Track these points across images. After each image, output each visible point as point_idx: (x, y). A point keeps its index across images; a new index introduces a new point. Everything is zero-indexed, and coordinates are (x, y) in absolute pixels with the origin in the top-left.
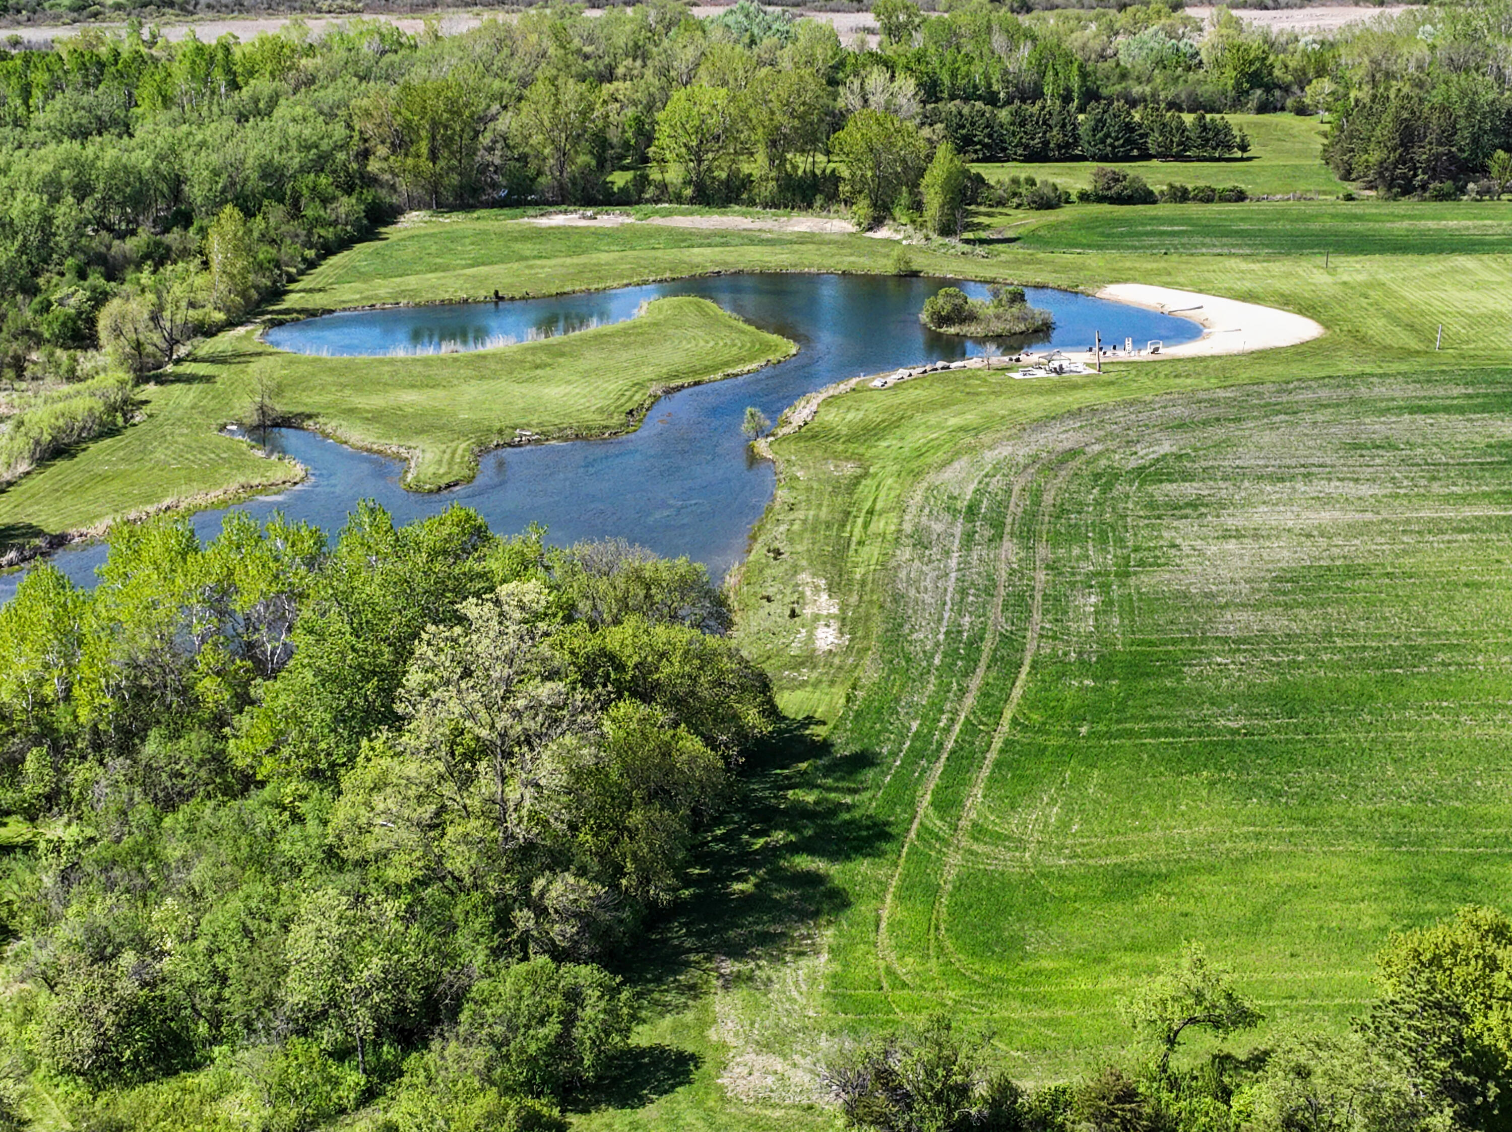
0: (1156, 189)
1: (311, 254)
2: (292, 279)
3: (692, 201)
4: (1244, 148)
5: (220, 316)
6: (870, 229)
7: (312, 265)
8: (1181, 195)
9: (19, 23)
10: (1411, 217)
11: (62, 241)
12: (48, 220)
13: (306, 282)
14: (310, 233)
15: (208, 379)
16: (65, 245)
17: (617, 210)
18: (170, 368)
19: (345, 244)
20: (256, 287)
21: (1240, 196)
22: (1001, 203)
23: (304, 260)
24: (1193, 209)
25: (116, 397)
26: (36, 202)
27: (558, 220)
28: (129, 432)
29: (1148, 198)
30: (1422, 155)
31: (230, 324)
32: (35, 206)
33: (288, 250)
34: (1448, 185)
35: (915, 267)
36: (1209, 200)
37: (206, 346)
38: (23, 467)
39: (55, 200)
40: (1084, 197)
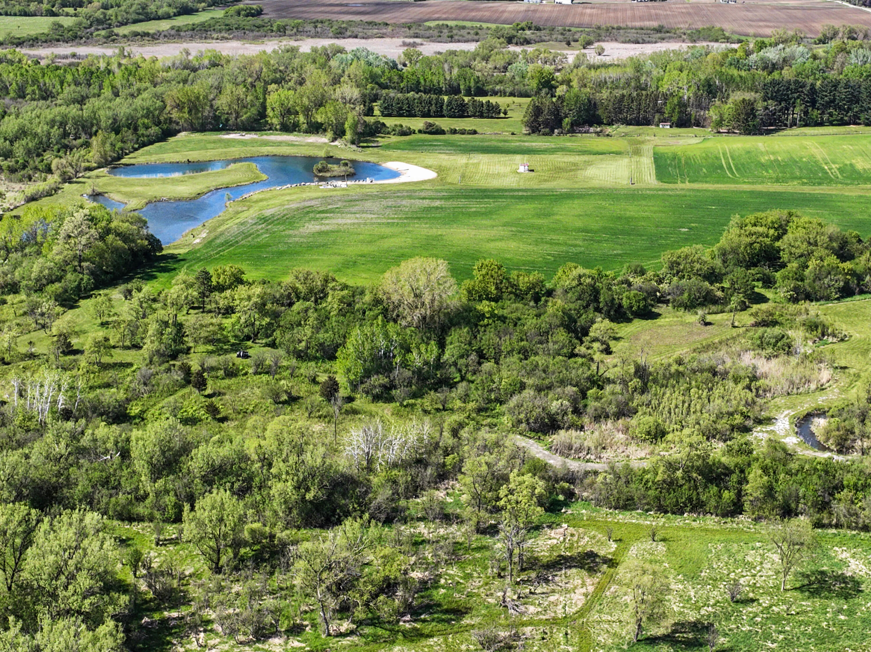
0: (446, 129)
1: (136, 146)
2: (127, 154)
3: (281, 130)
4: (505, 113)
5: (96, 165)
6: (333, 141)
7: (136, 150)
8: (454, 132)
9: (80, 44)
10: (520, 141)
11: (53, 140)
12: (49, 133)
13: (132, 155)
14: (138, 140)
15: (84, 183)
16: (55, 142)
17: (253, 133)
18: (75, 180)
19: (151, 143)
20: (110, 156)
21: (475, 132)
22: (389, 133)
23: (133, 148)
24: (457, 137)
25: (53, 186)
26: (46, 128)
27: (233, 136)
28: (55, 196)
29: (443, 132)
30: (541, 119)
31: (99, 167)
32: (45, 129)
33: (129, 145)
34: (547, 130)
35: (331, 154)
36: (463, 134)
37: (88, 174)
38: (23, 203)
39: (52, 127)
40: (420, 131)
